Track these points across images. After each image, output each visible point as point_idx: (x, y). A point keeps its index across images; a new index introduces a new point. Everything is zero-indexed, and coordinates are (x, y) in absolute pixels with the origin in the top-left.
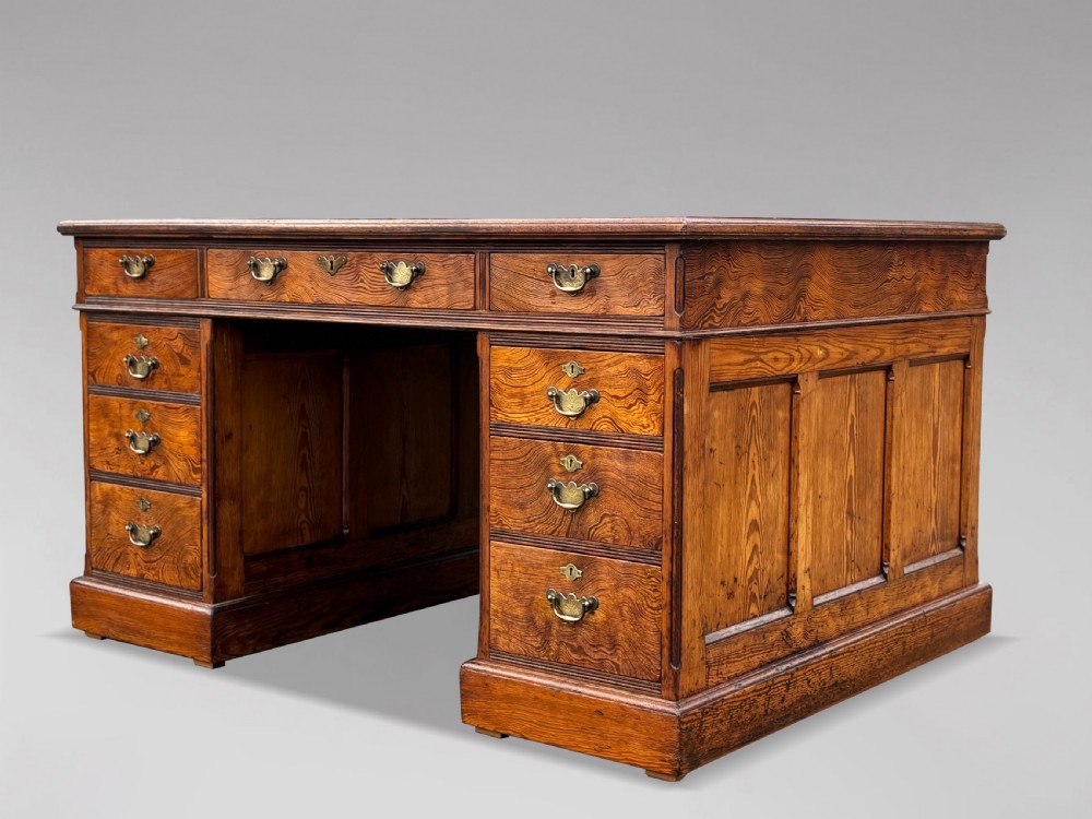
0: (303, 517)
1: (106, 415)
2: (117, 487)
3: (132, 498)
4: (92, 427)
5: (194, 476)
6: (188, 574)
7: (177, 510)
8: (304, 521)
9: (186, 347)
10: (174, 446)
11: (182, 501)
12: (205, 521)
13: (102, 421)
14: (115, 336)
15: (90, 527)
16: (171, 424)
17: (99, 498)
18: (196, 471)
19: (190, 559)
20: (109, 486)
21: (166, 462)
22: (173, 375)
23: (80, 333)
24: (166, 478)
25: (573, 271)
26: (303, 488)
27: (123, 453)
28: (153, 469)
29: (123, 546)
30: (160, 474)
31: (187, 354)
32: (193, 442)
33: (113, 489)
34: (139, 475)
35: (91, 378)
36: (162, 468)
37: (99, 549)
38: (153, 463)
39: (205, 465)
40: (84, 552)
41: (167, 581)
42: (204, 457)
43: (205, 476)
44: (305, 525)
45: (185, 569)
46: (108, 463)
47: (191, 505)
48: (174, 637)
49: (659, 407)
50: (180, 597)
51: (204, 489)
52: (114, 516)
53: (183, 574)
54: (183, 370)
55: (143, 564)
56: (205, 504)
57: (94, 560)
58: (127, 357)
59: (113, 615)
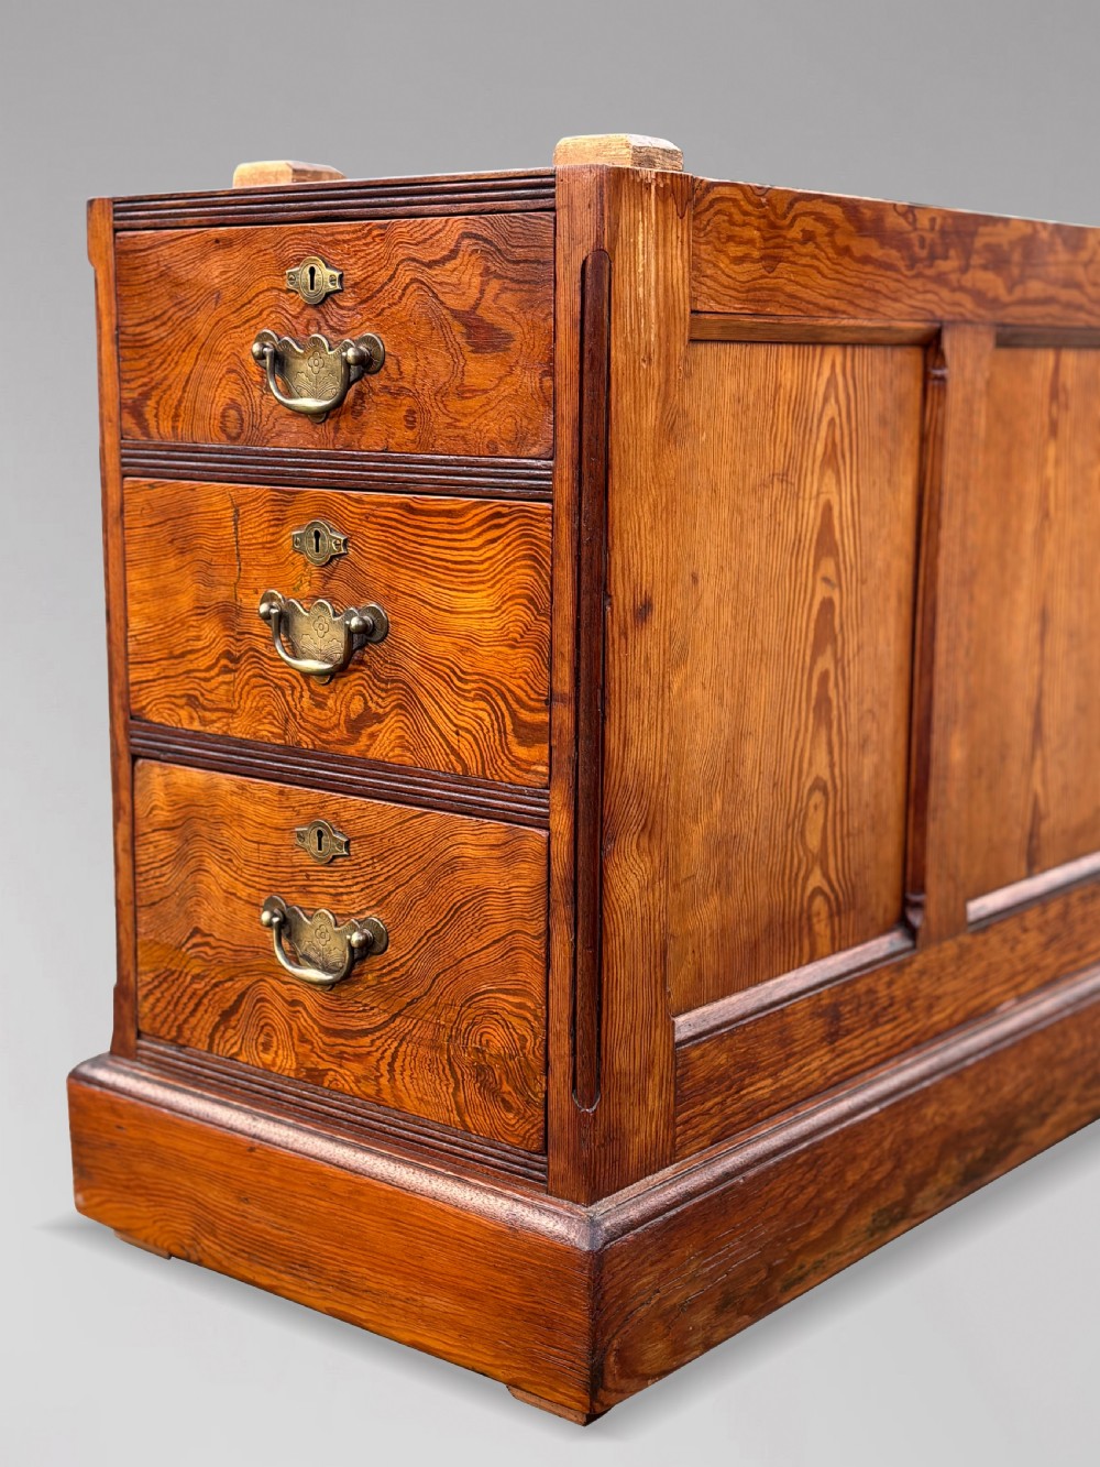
0: (816, 880)
1: (183, 545)
2: (225, 781)
3: (279, 819)
4: (136, 583)
5: (521, 752)
6: (490, 1090)
7: (452, 866)
8: (818, 891)
9: (495, 285)
10: (440, 646)
11: (472, 838)
12: (562, 912)
13: (172, 563)
14: (214, 270)
15: (132, 905)
16: (423, 568)
17: (162, 815)
18: (527, 734)
19: (497, 1039)
20: (197, 776)
21: (408, 703)
22: (441, 393)
23: (89, 271)
24: (408, 759)
26: (818, 785)
27: (247, 671)
28: (356, 726)
29: (247, 971)
30: (384, 742)
31: (501, 306)
32: (515, 631)
33: (211, 788)
34: (307, 742)
35: (129, 422)
36: (390, 721)
37: (166, 977)
38: (357, 706)
39: (564, 715)
40: (113, 980)
41: (410, 1105)
42: (564, 683)
43: (565, 754)
44: (819, 903)
45: (481, 1071)
46: (192, 701)
47: (508, 854)
48: (440, 1303)
50: (461, 1165)
51: (558, 798)
52: (217, 877)
53: (471, 1091)
54: (480, 370)
55: (319, 1039)
56: (561, 848)
57: (145, 1007)
58: (262, 338)
59: (214, 1195)
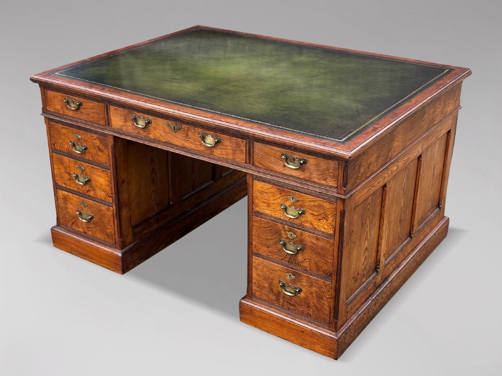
0: (154, 202)
1: (62, 164)
2: (70, 194)
3: (78, 200)
4: (55, 167)
5: (109, 199)
6: (108, 237)
7: (101, 210)
8: (155, 204)
9: (101, 145)
10: (98, 184)
11: (104, 208)
12: (115, 218)
13: (60, 165)
14: (64, 131)
15: (58, 207)
16: (95, 174)
17: (61, 197)
18: (109, 197)
19: (109, 231)
20: (66, 193)
21: (94, 190)
22: (95, 155)
23: (45, 125)
24: (95, 196)
25: (294, 159)
26: (154, 191)
27: (72, 181)
28: (88, 191)
29: (75, 218)
30: (92, 194)
31: (102, 147)
32: (107, 185)
33: (68, 195)
34: (81, 192)
35: (52, 146)
36: (92, 191)
37: (64, 217)
38: (87, 189)
39: (114, 196)
40: (56, 216)
41: (98, 237)
42: (114, 192)
43: (114, 200)
44: (155, 205)
45: (107, 234)
46: (65, 184)
47: (108, 210)
48: (104, 261)
49: (334, 223)
50: (106, 245)
51: (114, 205)
52: (70, 206)
53: (106, 236)
54: (100, 153)
55: (86, 228)
56: (115, 210)
57: (61, 221)
58: (71, 142)
59: (73, 246)
